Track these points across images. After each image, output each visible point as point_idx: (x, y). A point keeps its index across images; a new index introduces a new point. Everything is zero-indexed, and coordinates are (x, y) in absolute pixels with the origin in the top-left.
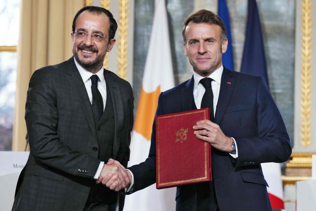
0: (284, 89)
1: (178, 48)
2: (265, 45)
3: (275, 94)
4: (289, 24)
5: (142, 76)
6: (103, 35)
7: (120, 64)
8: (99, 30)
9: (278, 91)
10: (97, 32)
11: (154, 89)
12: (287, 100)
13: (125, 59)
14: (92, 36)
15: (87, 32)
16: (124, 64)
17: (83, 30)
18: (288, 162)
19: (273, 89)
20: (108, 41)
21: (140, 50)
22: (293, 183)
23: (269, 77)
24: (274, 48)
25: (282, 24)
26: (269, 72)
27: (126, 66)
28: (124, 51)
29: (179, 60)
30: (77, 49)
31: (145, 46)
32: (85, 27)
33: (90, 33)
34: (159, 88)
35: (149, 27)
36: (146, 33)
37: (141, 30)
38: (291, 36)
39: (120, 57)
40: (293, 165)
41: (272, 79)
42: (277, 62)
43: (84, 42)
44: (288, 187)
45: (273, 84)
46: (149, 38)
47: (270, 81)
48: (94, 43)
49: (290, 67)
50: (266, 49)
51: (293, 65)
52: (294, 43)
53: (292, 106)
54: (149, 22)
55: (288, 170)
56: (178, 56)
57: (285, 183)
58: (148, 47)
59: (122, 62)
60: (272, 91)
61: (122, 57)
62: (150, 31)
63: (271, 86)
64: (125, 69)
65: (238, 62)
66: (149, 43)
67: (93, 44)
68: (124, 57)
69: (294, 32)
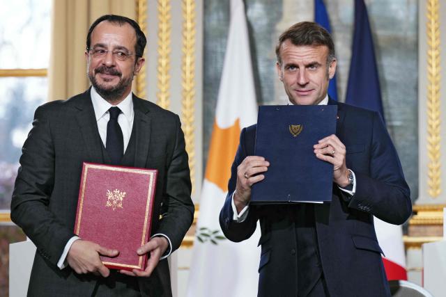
0: (404, 120)
1: (262, 69)
2: (378, 62)
3: (392, 127)
4: (410, 34)
5: (215, 106)
6: (127, 51)
7: (185, 90)
8: (123, 45)
9: (397, 123)
10: (120, 48)
11: (231, 123)
12: (409, 135)
13: (192, 85)
14: (113, 53)
15: (106, 48)
16: (191, 90)
17: (102, 46)
18: (412, 218)
19: (390, 120)
20: (134, 60)
21: (211, 72)
22: (419, 245)
23: (385, 105)
24: (390, 67)
25: (401, 34)
26: (384, 99)
27: (192, 93)
28: (191, 73)
29: (263, 84)
30: (94, 72)
31: (219, 66)
32: (104, 42)
33: (110, 49)
34: (237, 122)
35: (224, 41)
36: (219, 49)
37: (212, 45)
38: (412, 49)
39: (185, 81)
40: (419, 222)
41: (389, 107)
42: (395, 85)
43: (103, 62)
44: (411, 251)
45: (390, 114)
46: (223, 55)
47: (386, 111)
48: (116, 63)
49: (412, 92)
50: (379, 68)
51: (416, 89)
52: (417, 59)
53: (416, 142)
54: (224, 34)
55: (412, 229)
56: (262, 78)
57: (407, 246)
58: (222, 68)
59: (188, 88)
60: (388, 123)
61: (188, 81)
62: (224, 46)
63: (387, 117)
64: (192, 97)
65: (343, 86)
66: (223, 62)
67: (114, 64)
68: (191, 82)
69: (417, 44)
